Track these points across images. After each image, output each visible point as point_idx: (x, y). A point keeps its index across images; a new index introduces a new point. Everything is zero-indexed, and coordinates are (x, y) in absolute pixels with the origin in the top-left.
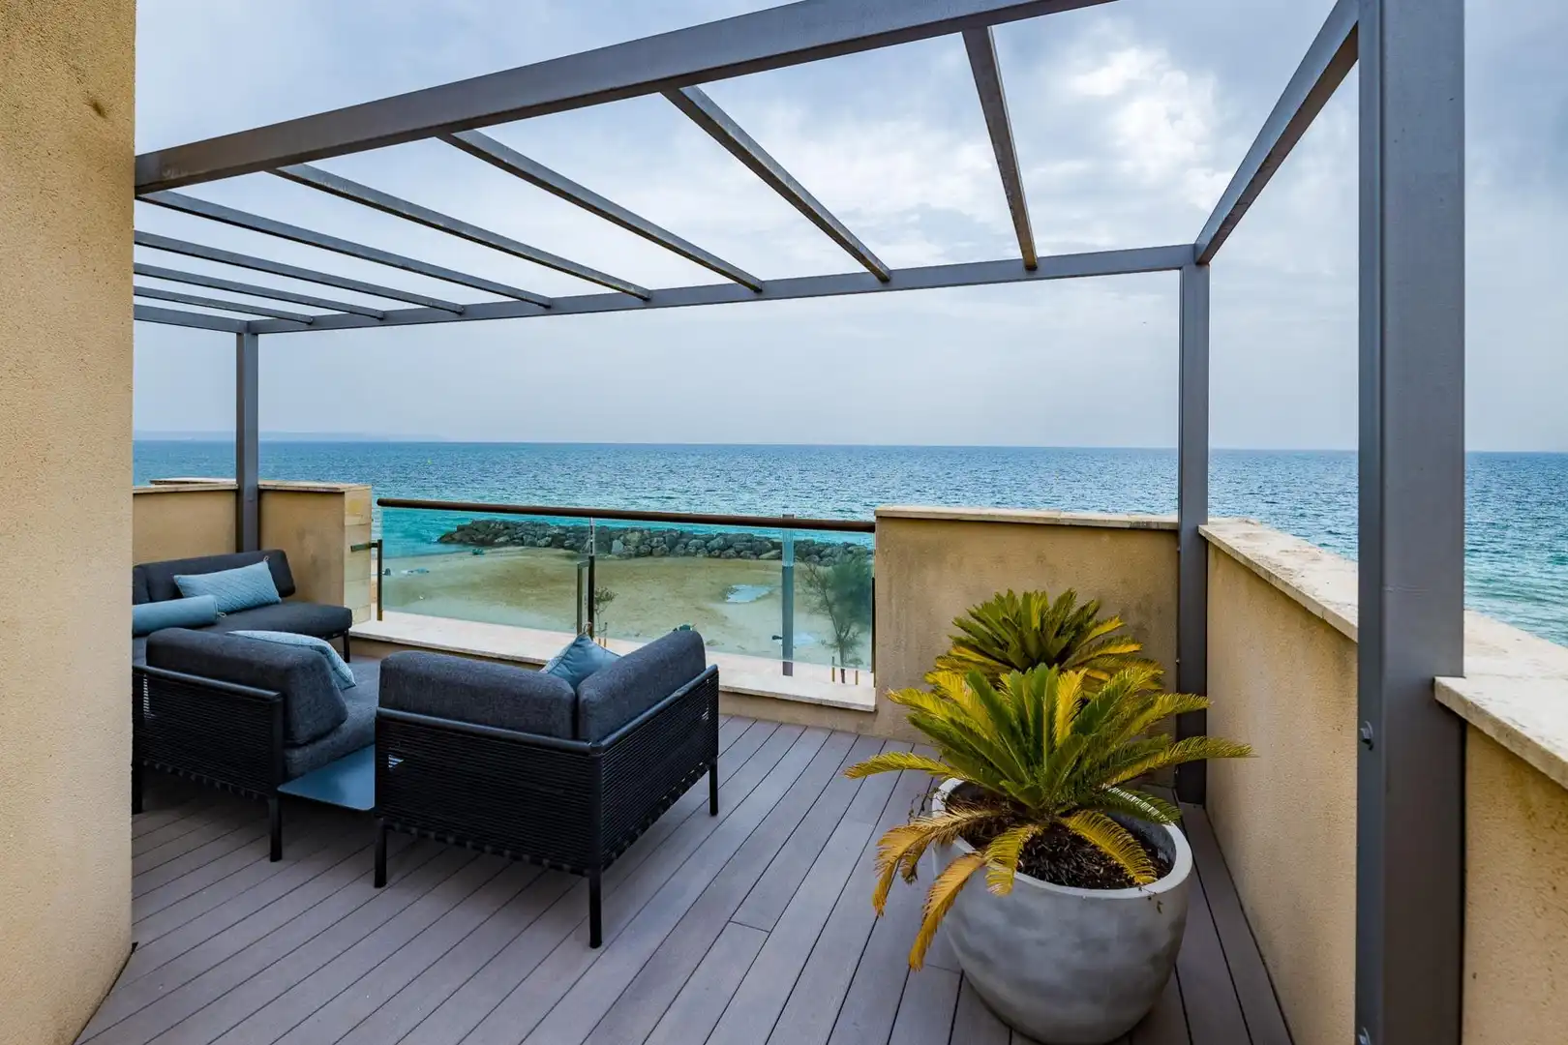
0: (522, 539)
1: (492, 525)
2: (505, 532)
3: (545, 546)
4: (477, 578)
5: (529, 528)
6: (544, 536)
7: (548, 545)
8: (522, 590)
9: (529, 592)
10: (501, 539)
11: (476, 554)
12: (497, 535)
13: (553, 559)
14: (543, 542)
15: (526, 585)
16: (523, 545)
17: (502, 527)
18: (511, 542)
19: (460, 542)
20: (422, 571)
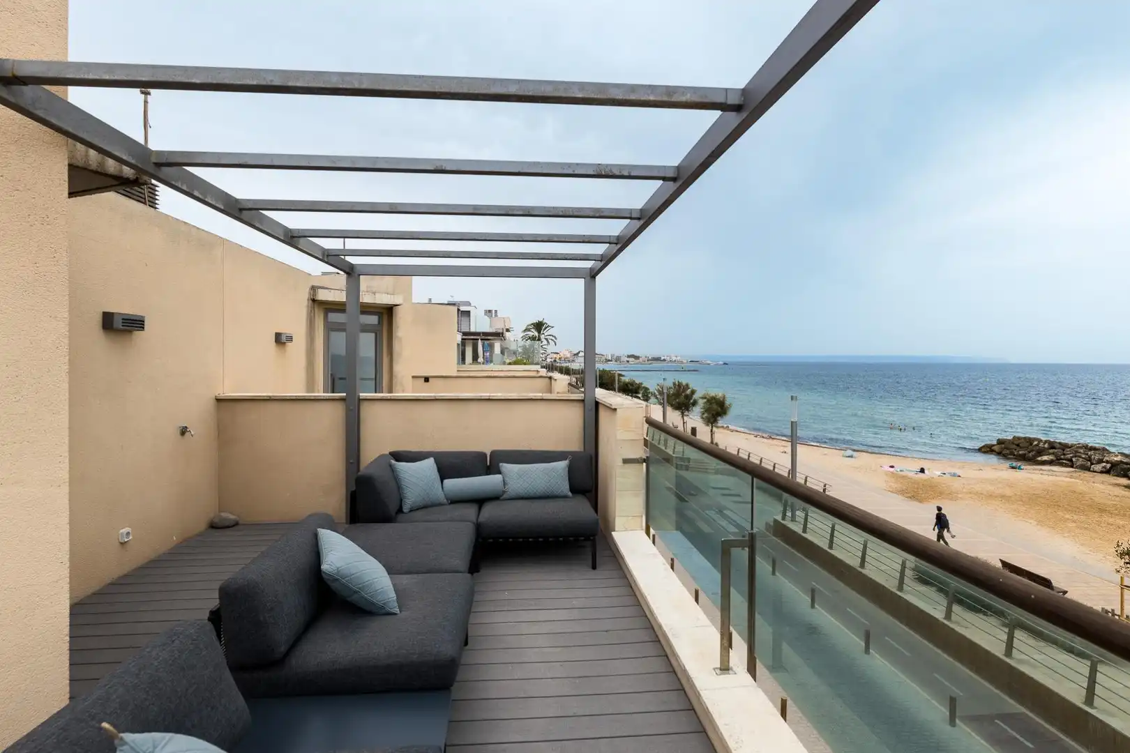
0: (1071, 460)
1: (1036, 443)
2: (1051, 451)
3: (1102, 472)
4: (1008, 492)
5: (1082, 451)
6: (1100, 461)
7: (1107, 472)
8: (1060, 513)
9: (1067, 516)
10: (1045, 458)
11: (1013, 468)
12: (1041, 452)
13: (1110, 487)
14: (1098, 467)
15: (1066, 509)
16: (1072, 467)
17: (1046, 446)
18: (1057, 462)
19: (999, 454)
20: (954, 475)
